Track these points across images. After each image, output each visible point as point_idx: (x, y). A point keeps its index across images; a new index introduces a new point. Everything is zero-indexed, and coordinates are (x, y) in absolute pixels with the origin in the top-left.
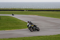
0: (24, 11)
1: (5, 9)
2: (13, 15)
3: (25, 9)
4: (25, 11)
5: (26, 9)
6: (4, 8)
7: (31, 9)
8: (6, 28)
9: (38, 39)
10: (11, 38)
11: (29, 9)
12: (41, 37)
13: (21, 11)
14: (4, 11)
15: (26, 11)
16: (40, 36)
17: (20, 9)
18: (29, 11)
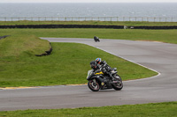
0: (122, 27)
1: (65, 24)
2: (96, 40)
3: (126, 22)
4: (125, 30)
5: (130, 22)
6: (63, 20)
7: (143, 22)
8: (68, 78)
9: (165, 110)
10: (84, 108)
11: (138, 23)
12: (173, 106)
13: (113, 28)
14: (63, 29)
15: (129, 27)
16: (170, 103)
17: (111, 22)
18: (137, 30)
